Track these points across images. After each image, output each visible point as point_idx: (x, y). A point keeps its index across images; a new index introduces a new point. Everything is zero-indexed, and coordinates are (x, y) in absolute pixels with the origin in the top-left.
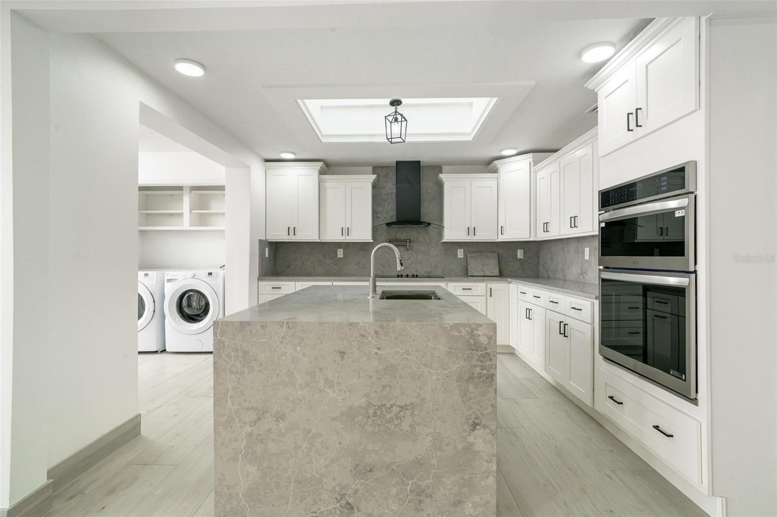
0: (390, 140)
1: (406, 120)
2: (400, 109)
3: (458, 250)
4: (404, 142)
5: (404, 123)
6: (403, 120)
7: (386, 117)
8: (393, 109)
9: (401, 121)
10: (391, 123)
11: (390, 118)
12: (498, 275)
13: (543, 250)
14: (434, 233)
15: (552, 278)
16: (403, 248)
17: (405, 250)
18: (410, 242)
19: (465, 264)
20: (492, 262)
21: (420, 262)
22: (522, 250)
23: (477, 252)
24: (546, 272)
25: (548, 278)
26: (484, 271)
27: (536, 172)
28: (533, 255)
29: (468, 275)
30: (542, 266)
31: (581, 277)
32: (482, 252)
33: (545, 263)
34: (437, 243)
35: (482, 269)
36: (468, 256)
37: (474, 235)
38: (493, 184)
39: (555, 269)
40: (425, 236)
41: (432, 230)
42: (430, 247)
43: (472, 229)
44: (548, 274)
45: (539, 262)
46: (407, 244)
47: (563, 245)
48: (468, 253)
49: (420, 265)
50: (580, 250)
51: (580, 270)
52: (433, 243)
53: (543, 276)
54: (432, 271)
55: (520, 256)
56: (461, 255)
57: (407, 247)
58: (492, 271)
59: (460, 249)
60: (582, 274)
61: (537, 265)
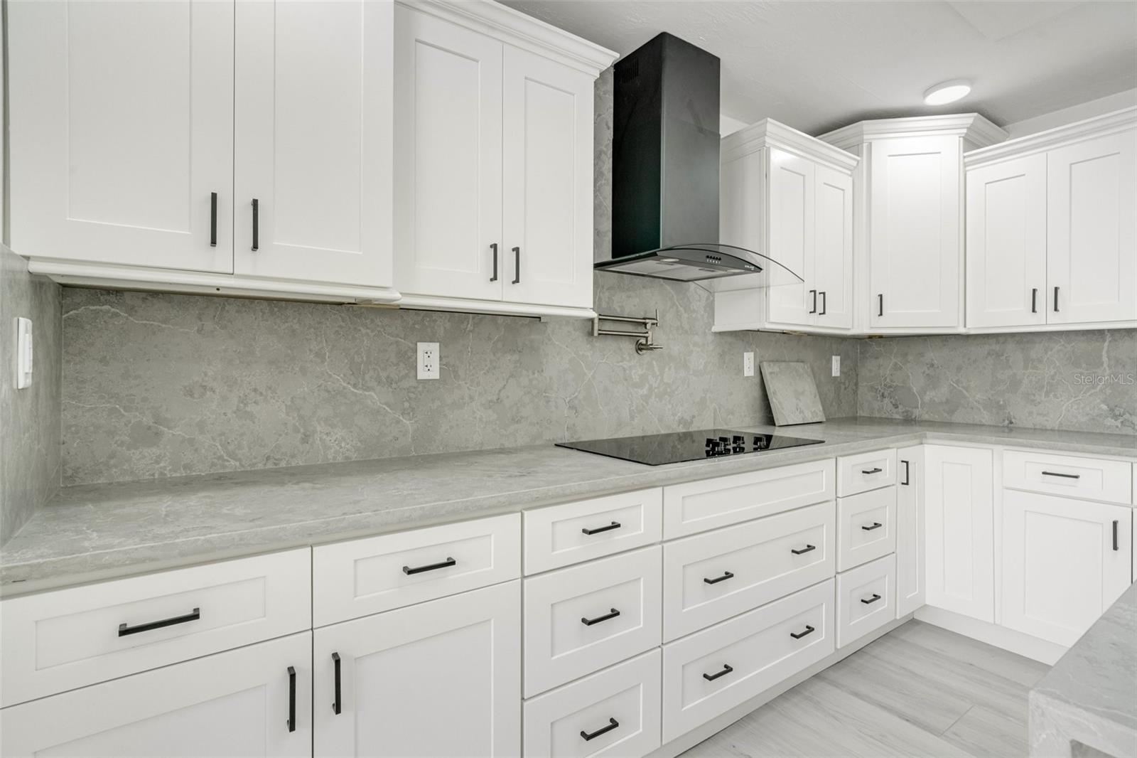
3: (745, 354)
12: (824, 420)
13: (877, 358)
14: (698, 303)
15: (926, 421)
16: (628, 346)
17: (635, 351)
18: (653, 324)
19: (756, 393)
20: (808, 387)
21: (669, 390)
22: (839, 358)
23: (777, 361)
24: (896, 406)
25: (909, 421)
26: (802, 412)
27: (965, 165)
28: (851, 370)
29: (777, 424)
30: (874, 394)
31: (1110, 421)
32: (785, 361)
33: (890, 387)
34: (705, 333)
35: (797, 405)
36: (767, 371)
37: (824, 313)
38: (846, 182)
39: (947, 401)
40: (681, 309)
41: (696, 292)
42: (691, 346)
43: (820, 298)
44: (907, 412)
45: (856, 384)
46: (647, 333)
47: (996, 347)
48: (765, 363)
49: (669, 401)
50: (1105, 359)
51: (1104, 407)
52: (697, 334)
53: (877, 415)
54: (694, 417)
55: (836, 370)
56: (749, 370)
57: (647, 341)
58: (813, 410)
59: (748, 351)
60: (1116, 417)
61: (855, 392)
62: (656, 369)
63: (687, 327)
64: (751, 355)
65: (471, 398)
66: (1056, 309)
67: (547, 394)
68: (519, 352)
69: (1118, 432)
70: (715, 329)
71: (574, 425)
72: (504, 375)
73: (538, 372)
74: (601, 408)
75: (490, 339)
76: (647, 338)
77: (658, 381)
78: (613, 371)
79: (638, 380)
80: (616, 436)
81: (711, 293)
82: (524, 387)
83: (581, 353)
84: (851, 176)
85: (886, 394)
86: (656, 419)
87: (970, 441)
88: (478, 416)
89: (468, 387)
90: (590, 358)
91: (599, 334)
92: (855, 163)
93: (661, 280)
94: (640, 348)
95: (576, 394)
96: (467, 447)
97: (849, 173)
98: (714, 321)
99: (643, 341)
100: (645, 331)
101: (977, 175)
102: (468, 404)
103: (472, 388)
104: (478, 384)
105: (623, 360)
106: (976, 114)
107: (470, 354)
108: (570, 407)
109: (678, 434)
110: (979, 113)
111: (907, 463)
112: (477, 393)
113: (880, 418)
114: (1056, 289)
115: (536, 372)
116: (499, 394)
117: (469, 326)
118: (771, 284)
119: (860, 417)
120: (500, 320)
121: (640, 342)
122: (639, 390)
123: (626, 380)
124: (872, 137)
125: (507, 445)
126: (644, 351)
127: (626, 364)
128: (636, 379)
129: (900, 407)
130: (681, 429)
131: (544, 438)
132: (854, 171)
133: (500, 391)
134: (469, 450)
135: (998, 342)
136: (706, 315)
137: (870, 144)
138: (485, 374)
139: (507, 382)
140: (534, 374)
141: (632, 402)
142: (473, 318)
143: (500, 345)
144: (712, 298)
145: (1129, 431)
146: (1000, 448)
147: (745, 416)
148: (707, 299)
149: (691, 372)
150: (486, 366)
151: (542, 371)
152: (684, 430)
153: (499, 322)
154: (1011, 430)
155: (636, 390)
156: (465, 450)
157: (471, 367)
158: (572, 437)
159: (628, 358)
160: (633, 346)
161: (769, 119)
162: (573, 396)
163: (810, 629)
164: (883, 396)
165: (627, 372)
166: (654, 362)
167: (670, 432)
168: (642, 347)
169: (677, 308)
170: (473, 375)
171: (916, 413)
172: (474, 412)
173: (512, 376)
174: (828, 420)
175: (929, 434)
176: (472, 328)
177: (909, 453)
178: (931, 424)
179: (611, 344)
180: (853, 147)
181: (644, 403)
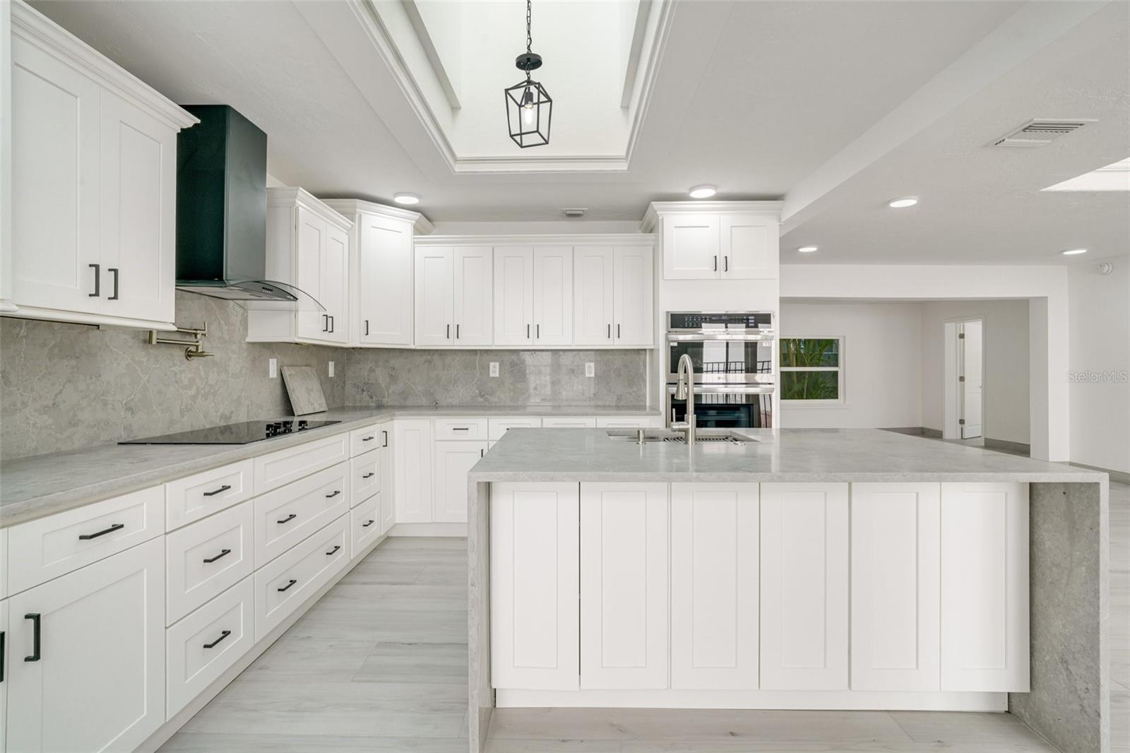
0: (518, 138)
1: (550, 100)
2: (535, 75)
3: (271, 360)
4: (547, 143)
5: (545, 108)
6: (543, 98)
7: (507, 91)
8: (521, 75)
9: (539, 103)
10: (520, 106)
11: (518, 94)
12: (327, 409)
13: (359, 363)
14: (236, 318)
15: (391, 406)
16: (179, 354)
17: (184, 358)
18: (202, 335)
19: (278, 391)
20: (315, 385)
21: (212, 391)
22: (333, 363)
23: (293, 366)
24: (371, 397)
25: (380, 407)
26: (312, 404)
27: (414, 243)
28: (341, 372)
29: (296, 414)
30: (356, 389)
31: (480, 399)
32: (297, 366)
33: (367, 384)
34: (240, 343)
35: (309, 399)
36: (287, 373)
37: (332, 331)
38: (345, 238)
39: (403, 392)
40: (222, 322)
41: (234, 308)
42: (230, 354)
43: (330, 320)
44: (379, 400)
45: (344, 382)
46: (197, 342)
47: (429, 358)
48: (285, 367)
49: (213, 400)
50: (477, 365)
51: (477, 391)
52: (235, 343)
53: (359, 404)
54: (232, 412)
55: (331, 373)
56: (273, 373)
57: (197, 349)
58: (319, 403)
59: (272, 358)
60: (482, 397)
61: (343, 388)
62: (202, 373)
63: (227, 337)
64: (275, 360)
65: (24, 404)
66: (458, 337)
67: (104, 398)
68: (77, 358)
69: (482, 405)
70: (248, 340)
71: (130, 425)
72: (60, 380)
73: (96, 377)
74: (155, 408)
75: (44, 345)
76: (197, 347)
77: (203, 384)
78: (166, 375)
79: (187, 383)
80: (168, 433)
81: (245, 309)
82: (81, 392)
83: (137, 359)
84: (347, 234)
85: (365, 389)
86: (202, 416)
87: (419, 415)
88: (32, 422)
89: (21, 394)
90: (145, 364)
91: (158, 342)
92: (350, 226)
93: (207, 297)
94: (189, 355)
95: (133, 396)
96: (19, 455)
97: (346, 231)
98: (247, 333)
99: (193, 349)
100: (196, 340)
101: (422, 251)
102: (20, 410)
103: (26, 394)
104: (32, 390)
105: (174, 365)
106: (420, 214)
107: (23, 359)
108: (126, 409)
109: (220, 427)
110: (422, 214)
111: (386, 432)
112: (31, 398)
113: (361, 406)
114: (458, 326)
115: (94, 377)
116: (54, 399)
117: (22, 331)
118: (299, 309)
119: (347, 406)
120: (57, 326)
121: (189, 349)
122: (188, 391)
123: (177, 382)
124: (362, 211)
125: (64, 448)
126: (193, 358)
127: (176, 369)
128: (186, 382)
129: (374, 397)
130: (222, 424)
131: (102, 439)
132: (350, 231)
133: (56, 396)
134: (21, 456)
135: (429, 354)
136: (241, 328)
137: (360, 215)
138: (39, 379)
139: (64, 387)
140: (91, 379)
141: (182, 402)
142: (27, 324)
143: (56, 351)
144: (246, 314)
145: (487, 404)
146: (434, 417)
147: (270, 410)
148: (242, 315)
149: (230, 375)
150: (41, 371)
151: (100, 376)
152: (225, 424)
153: (56, 328)
154: (436, 408)
155: (185, 391)
156: (18, 457)
157: (24, 374)
158: (128, 436)
159: (179, 364)
160: (183, 353)
161: (300, 188)
162: (129, 399)
163: (337, 548)
164: (363, 390)
165: (178, 376)
166: (201, 367)
167: (214, 426)
168: (191, 354)
169: (219, 321)
170: (26, 380)
171: (385, 400)
172: (27, 418)
173: (69, 381)
174: (329, 409)
175: (397, 413)
176: (25, 333)
177: (386, 426)
178: (393, 407)
179: (164, 351)
180: (351, 215)
181: (193, 403)
